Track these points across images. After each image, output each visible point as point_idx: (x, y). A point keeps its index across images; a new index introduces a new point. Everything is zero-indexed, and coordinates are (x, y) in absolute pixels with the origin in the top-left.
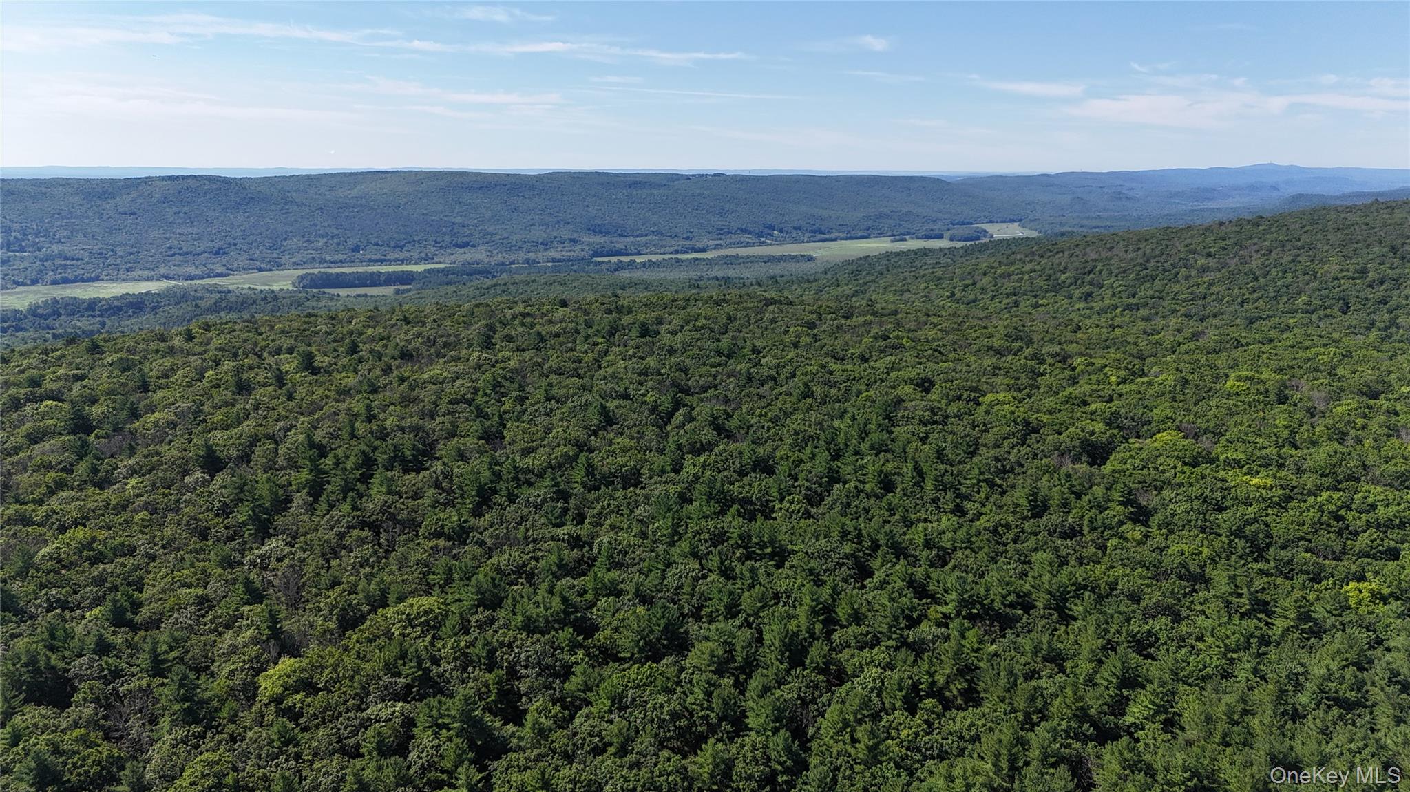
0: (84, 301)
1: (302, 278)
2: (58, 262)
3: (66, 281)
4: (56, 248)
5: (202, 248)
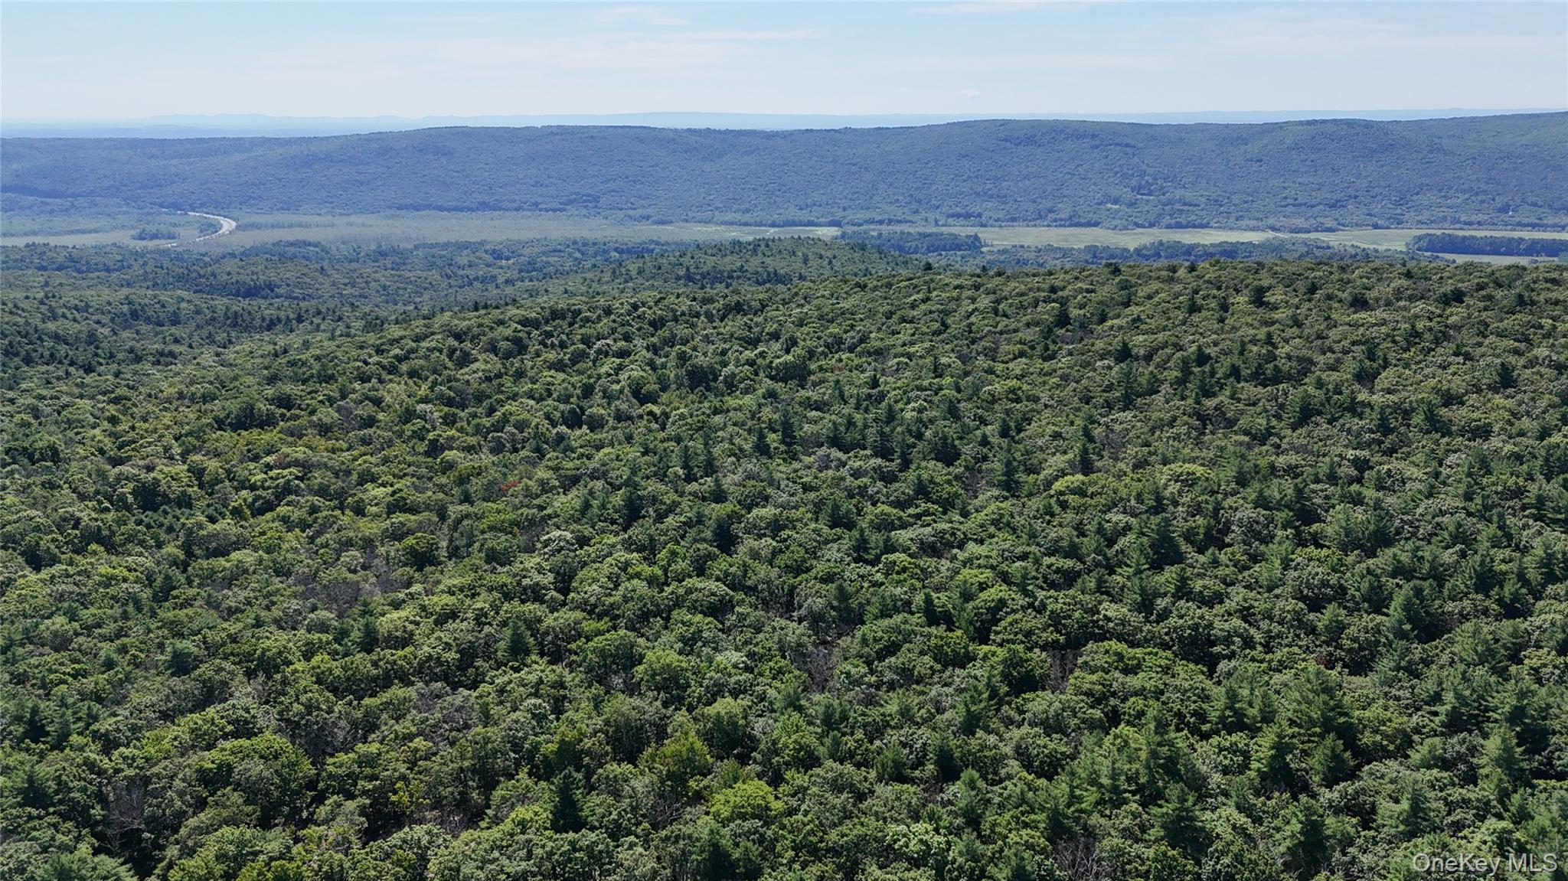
0: (1184, 245)
1: (1420, 238)
2: (1177, 206)
3: (1179, 226)
4: (1179, 193)
5: (1318, 200)
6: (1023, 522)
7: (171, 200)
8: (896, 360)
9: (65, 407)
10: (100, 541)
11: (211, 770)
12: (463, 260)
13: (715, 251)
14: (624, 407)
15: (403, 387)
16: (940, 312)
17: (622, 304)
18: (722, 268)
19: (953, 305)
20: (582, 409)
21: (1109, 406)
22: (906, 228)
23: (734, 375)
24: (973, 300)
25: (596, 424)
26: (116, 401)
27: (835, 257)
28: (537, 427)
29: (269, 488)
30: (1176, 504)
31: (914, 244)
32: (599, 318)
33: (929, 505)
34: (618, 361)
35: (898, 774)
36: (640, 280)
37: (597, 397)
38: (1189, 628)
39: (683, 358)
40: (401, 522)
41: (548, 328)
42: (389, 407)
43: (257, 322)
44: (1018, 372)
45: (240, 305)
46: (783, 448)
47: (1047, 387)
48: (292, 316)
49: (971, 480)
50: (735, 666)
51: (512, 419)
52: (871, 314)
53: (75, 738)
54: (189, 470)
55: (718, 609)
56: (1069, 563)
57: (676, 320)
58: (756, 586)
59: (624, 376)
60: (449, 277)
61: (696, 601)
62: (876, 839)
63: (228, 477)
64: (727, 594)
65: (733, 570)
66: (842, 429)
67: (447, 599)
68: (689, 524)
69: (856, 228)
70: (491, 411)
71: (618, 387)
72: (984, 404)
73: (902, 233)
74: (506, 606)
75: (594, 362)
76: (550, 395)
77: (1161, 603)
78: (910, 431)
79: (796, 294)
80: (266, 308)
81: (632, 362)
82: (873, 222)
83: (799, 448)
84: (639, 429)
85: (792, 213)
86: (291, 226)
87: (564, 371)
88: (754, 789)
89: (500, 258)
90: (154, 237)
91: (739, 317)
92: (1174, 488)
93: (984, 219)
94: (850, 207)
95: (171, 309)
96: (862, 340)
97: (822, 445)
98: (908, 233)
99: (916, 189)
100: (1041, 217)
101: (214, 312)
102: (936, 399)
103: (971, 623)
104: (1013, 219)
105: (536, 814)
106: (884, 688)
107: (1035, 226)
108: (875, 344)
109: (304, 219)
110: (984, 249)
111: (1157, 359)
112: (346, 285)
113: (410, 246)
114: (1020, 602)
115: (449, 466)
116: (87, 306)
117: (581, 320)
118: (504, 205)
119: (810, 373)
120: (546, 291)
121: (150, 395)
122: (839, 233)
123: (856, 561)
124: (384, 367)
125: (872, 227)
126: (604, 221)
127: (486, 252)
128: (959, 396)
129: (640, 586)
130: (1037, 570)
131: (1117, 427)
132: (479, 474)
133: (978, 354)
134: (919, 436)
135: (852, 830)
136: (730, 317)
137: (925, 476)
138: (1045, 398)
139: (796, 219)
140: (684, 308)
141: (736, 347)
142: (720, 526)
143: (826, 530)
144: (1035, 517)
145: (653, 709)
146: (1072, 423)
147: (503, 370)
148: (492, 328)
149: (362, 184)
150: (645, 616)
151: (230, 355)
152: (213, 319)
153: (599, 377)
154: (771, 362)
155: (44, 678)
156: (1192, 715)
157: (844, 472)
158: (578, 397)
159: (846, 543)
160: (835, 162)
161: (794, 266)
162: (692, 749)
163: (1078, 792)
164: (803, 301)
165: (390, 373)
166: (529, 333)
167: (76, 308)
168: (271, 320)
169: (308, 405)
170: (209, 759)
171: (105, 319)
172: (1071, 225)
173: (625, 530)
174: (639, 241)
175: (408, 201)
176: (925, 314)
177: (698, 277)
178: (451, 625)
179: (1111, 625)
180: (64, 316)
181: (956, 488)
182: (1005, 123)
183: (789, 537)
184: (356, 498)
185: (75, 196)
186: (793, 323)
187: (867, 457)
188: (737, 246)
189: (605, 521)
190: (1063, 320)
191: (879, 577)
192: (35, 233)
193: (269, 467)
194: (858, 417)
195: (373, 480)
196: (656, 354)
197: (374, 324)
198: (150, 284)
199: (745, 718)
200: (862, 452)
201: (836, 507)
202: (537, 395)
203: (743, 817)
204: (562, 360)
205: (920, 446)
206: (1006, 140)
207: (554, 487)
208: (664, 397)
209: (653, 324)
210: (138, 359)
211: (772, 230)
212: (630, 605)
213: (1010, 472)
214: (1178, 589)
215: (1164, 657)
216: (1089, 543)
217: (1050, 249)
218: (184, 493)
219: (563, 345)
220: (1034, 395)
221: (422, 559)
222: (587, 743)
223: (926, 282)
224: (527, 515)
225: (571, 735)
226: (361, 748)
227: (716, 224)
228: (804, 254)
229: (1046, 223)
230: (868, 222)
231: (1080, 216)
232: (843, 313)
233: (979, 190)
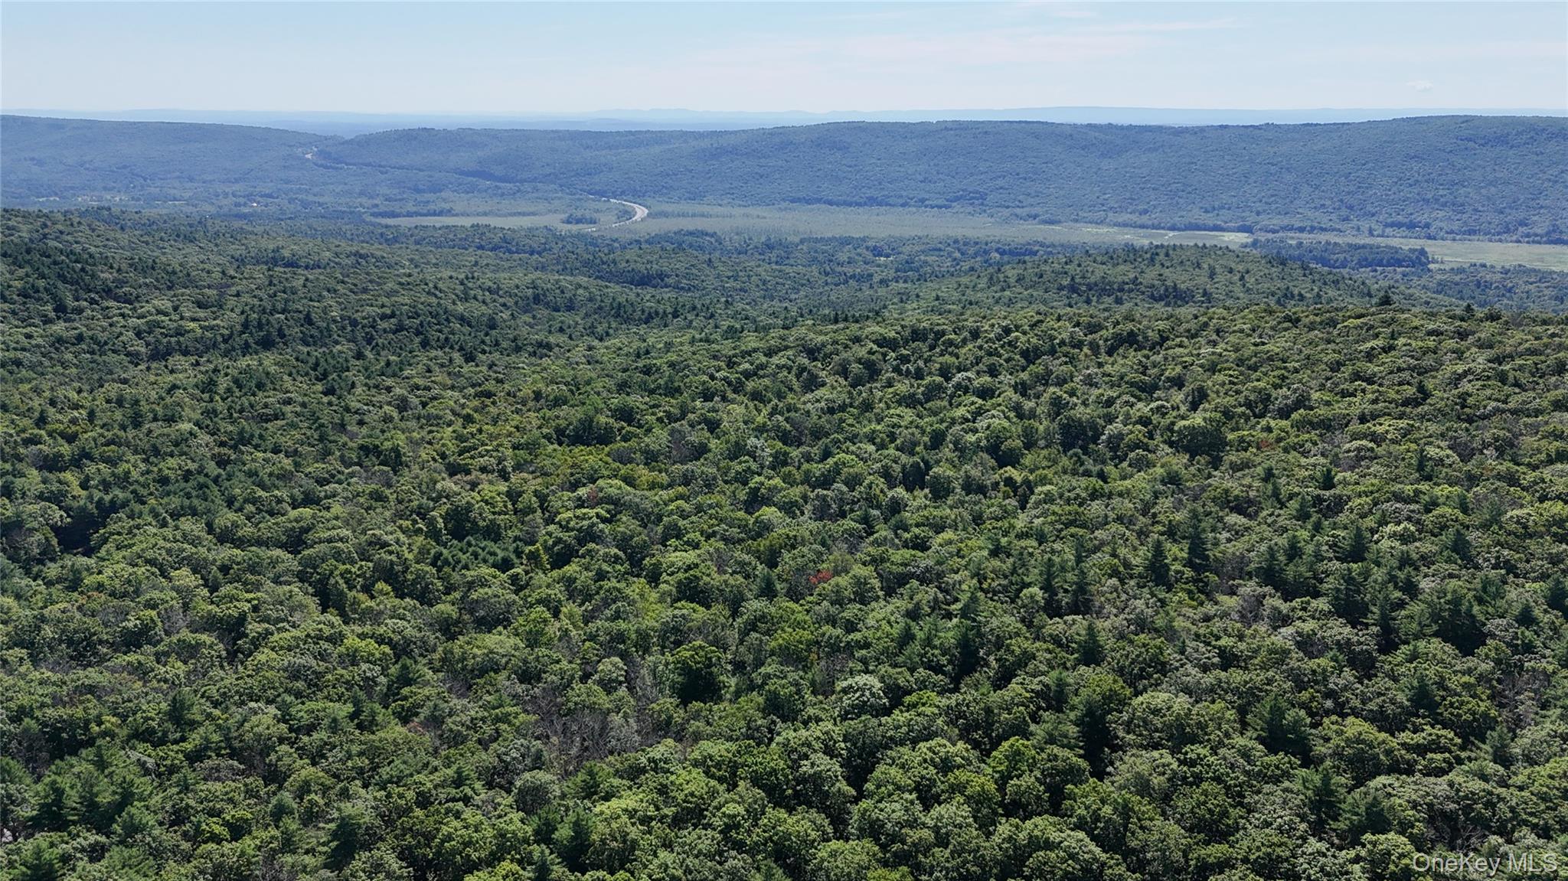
7: (598, 187)
8: (1356, 443)
9: (432, 399)
10: (391, 578)
12: (843, 257)
13: (1105, 259)
14: (977, 470)
15: (743, 409)
16: (1412, 369)
17: (993, 326)
18: (1112, 279)
19: (1428, 361)
20: (926, 463)
22: (1333, 238)
23: (1120, 436)
24: (1459, 354)
25: (940, 491)
26: (481, 395)
27: (1248, 272)
28: (870, 485)
29: (572, 530)
31: (1341, 257)
32: (964, 341)
33: (1439, 731)
34: (978, 402)
36: (1019, 289)
37: (947, 451)
39: (1057, 405)
40: (683, 616)
41: (905, 352)
42: (725, 434)
43: (638, 314)
45: (631, 294)
46: (1189, 573)
48: (669, 310)
51: (845, 470)
52: (1310, 362)
54: (507, 494)
57: (1053, 351)
59: (982, 423)
60: (827, 274)
63: (541, 506)
64: (1096, 860)
65: (1107, 810)
66: (1281, 555)
68: (1045, 697)
69: (1270, 236)
70: (826, 454)
71: (973, 439)
72: (1512, 540)
73: (1328, 243)
75: (950, 400)
76: (893, 441)
78: (1393, 578)
79: (1206, 325)
80: (649, 298)
81: (995, 406)
82: (1291, 229)
83: (1214, 578)
84: (991, 506)
85: (1196, 215)
86: (694, 215)
87: (914, 410)
89: (880, 255)
90: (579, 221)
91: (1132, 352)
93: (1432, 231)
94: (1264, 211)
95: (568, 295)
96: (1300, 403)
97: (1250, 578)
98: (1336, 244)
99: (1349, 193)
100: (1508, 231)
101: (604, 300)
102: (1429, 521)
104: (1472, 232)
107: (1500, 241)
108: (1319, 411)
109: (706, 209)
110: (1431, 266)
113: (797, 240)
115: (763, 527)
116: (499, 288)
117: (944, 343)
118: (891, 200)
119: (1225, 443)
120: (918, 296)
121: (509, 394)
122: (1250, 240)
124: (730, 384)
125: (1291, 234)
126: (989, 220)
127: (867, 248)
128: (1467, 520)
132: (793, 547)
134: (1411, 590)
136: (1121, 351)
139: (1200, 222)
140: (1064, 335)
141: (1125, 398)
142: (1090, 713)
143: (1260, 752)
147: (848, 401)
148: (846, 347)
149: (761, 176)
152: (601, 308)
153: (953, 422)
154: (1173, 423)
157: (1286, 638)
158: (925, 445)
160: (1251, 161)
161: (1200, 284)
164: (1214, 337)
165: (735, 391)
166: (885, 355)
167: (489, 290)
168: (650, 313)
169: (646, 422)
171: (510, 303)
173: (953, 685)
174: (1022, 241)
176: (1391, 372)
177: (1084, 288)
180: (475, 298)
182: (1468, 120)
184: (654, 561)
185: (522, 181)
186: (1201, 366)
187: (1323, 614)
188: (1132, 253)
189: (929, 666)
192: (482, 215)
193: (581, 502)
194: (1305, 537)
196: (1023, 394)
198: (560, 267)
200: (1314, 604)
201: (1277, 712)
202: (879, 439)
204: (914, 394)
205: (1413, 607)
206: (1470, 140)
208: (1028, 459)
209: (1025, 354)
210: (517, 350)
211: (1171, 234)
217: (1521, 270)
218: (494, 522)
219: (919, 375)
223: (1385, 322)
224: (830, 638)
227: (1109, 225)
228: (1210, 267)
229: (1514, 238)
230: (1285, 228)
231: (1561, 232)
232: (1271, 359)
233: (1429, 196)
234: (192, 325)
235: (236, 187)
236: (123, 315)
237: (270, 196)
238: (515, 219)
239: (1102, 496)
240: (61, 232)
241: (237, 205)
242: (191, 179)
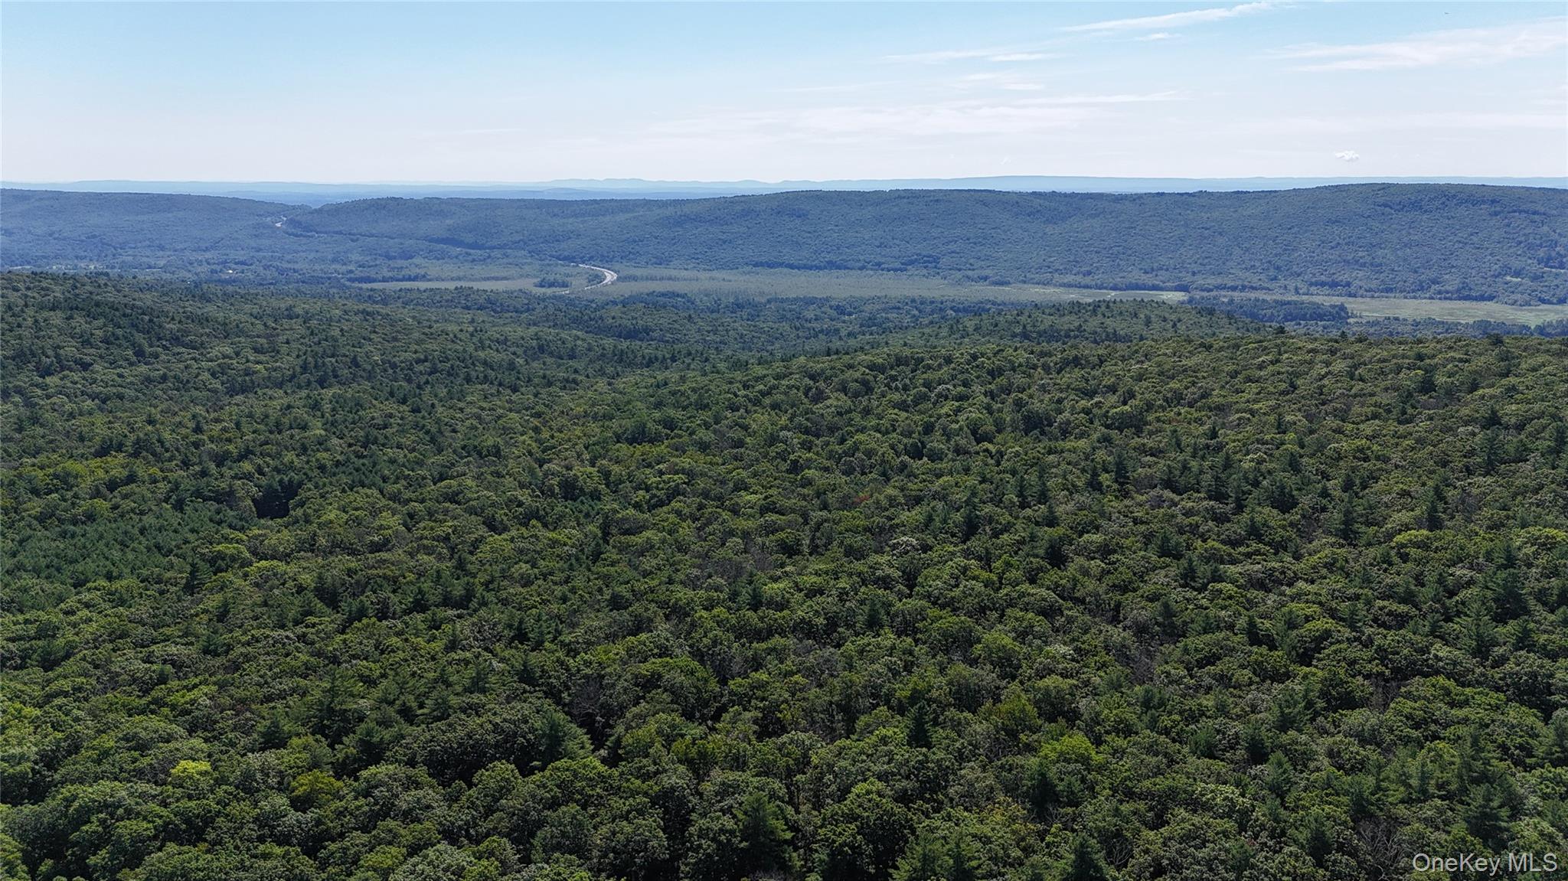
6: (1358, 568)
7: (566, 254)
8: (1237, 416)
9: (499, 417)
10: (539, 519)
11: (646, 676)
12: (810, 315)
13: (1053, 310)
14: (963, 442)
15: (766, 416)
16: (1290, 374)
17: (962, 354)
18: (1060, 327)
19: (1304, 368)
20: (922, 443)
21: (1469, 471)
22: (1261, 295)
23: (1068, 422)
24: (1328, 364)
25: (936, 456)
26: (538, 415)
27: (1179, 321)
28: (883, 455)
29: (662, 489)
30: (1530, 565)
31: (1269, 312)
32: (940, 366)
33: (1261, 545)
34: (957, 404)
35: (1210, 752)
36: (978, 336)
37: (938, 434)
38: (1526, 674)
39: (1019, 404)
40: (772, 521)
41: (893, 373)
42: (755, 432)
43: (639, 360)
44: (1369, 432)
45: (624, 345)
46: (1115, 486)
47: (1400, 448)
48: (667, 356)
49: (1306, 529)
50: (1064, 656)
51: (862, 447)
52: (1215, 372)
53: (547, 644)
54: (598, 471)
55: (1048, 612)
56: (1403, 608)
57: (1014, 369)
58: (1084, 598)
59: (962, 417)
60: (797, 329)
61: (1028, 604)
62: (1185, 792)
63: (628, 479)
64: (1057, 601)
65: (1063, 582)
66: (1177, 473)
67: (814, 579)
68: (1022, 542)
69: (1205, 294)
70: (842, 441)
71: (957, 426)
72: (1329, 461)
73: (1257, 300)
74: (863, 589)
75: (934, 404)
76: (895, 430)
77: (1498, 651)
78: (1246, 479)
79: (1136, 352)
80: (646, 348)
81: (970, 405)
82: (1224, 288)
83: (1131, 487)
84: (976, 464)
85: (1136, 276)
86: (662, 279)
87: (907, 411)
88: (1077, 741)
89: (843, 313)
90: (551, 285)
91: (1076, 370)
92: (1529, 550)
93: (1353, 289)
94: (1199, 272)
95: (569, 346)
96: (1204, 396)
97: (1156, 486)
98: (1264, 300)
99: (1276, 255)
100: (1422, 289)
101: (604, 349)
102: (1277, 453)
103: (1294, 648)
104: (1389, 290)
105: (895, 733)
106: (1202, 691)
107: (1415, 298)
108: (1216, 398)
109: (674, 273)
110: (1350, 320)
111: (1529, 428)
112: (709, 332)
113: (763, 300)
114: (1346, 635)
115: (808, 483)
116: (506, 339)
117: (924, 367)
118: (849, 264)
119: (1146, 423)
120: (887, 343)
121: (563, 412)
122: (1186, 298)
123: (1181, 586)
124: (750, 400)
125: (1223, 293)
126: (942, 281)
127: (831, 307)
128: (1302, 451)
129: (979, 586)
130: (1368, 610)
131: (1475, 491)
132: (834, 489)
133: (1327, 414)
134: (1256, 484)
135: (1162, 783)
136: (1067, 369)
137: (1258, 519)
138: (1396, 458)
139: (1140, 282)
140: (1021, 360)
141: (1071, 397)
142: (1052, 547)
143: (1154, 558)
144: (1371, 564)
145: (989, 678)
146: (1424, 484)
147: (852, 407)
148: (842, 371)
149: (725, 242)
150: (983, 610)
151: (620, 384)
152: (603, 355)
153: (939, 417)
154: (1108, 412)
155: (520, 603)
156: (1516, 748)
157: (1176, 510)
158: (920, 433)
159: (1173, 571)
160: (1186, 225)
161: (1136, 328)
162: (1023, 711)
163: (1384, 784)
164: (1143, 358)
165: (755, 405)
166: (875, 377)
167: (498, 341)
168: (650, 358)
169: (688, 428)
170: (645, 669)
171: (520, 351)
172: (1460, 299)
173: (964, 542)
174: (975, 300)
175: (763, 259)
176: (1273, 375)
177: (1035, 334)
178: (819, 599)
179: (1441, 664)
180: (490, 347)
181: (1292, 533)
182: (1385, 187)
183: (1118, 560)
184: (733, 502)
185: (492, 248)
186: (1132, 377)
187: (1201, 499)
188: (1076, 307)
189: (946, 533)
190: (1427, 386)
191: (1205, 602)
192: (459, 279)
193: (661, 473)
194: (1194, 464)
195: (746, 489)
196: (993, 399)
197: (739, 365)
198: (552, 324)
199: (1072, 695)
200: (1195, 495)
201: (1166, 539)
202: (883, 429)
203: (1068, 761)
204: (905, 401)
205: (1256, 493)
206: (1386, 205)
207: (899, 504)
208: (999, 438)
209: (991, 373)
210: (550, 384)
211: (1113, 293)
212: (969, 599)
213: (1348, 521)
214: (1520, 640)
215: (1495, 698)
216: (1427, 593)
217: (1430, 322)
218: (596, 490)
219: (905, 388)
220: (1384, 455)
221: (790, 550)
222: (935, 694)
223: (1277, 346)
224: (878, 523)
225: (922, 685)
226: (755, 675)
227: (1055, 285)
228: (1146, 316)
229: (1427, 295)
230: (1218, 288)
231: (1470, 289)
232: (1185, 370)
233: (1349, 258)
234: (259, 367)
235: (208, 255)
236: (194, 359)
237: (243, 263)
238: (488, 283)
239: (1055, 452)
240: (91, 293)
241: (213, 271)
242: (162, 248)
